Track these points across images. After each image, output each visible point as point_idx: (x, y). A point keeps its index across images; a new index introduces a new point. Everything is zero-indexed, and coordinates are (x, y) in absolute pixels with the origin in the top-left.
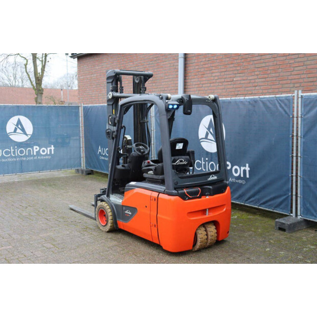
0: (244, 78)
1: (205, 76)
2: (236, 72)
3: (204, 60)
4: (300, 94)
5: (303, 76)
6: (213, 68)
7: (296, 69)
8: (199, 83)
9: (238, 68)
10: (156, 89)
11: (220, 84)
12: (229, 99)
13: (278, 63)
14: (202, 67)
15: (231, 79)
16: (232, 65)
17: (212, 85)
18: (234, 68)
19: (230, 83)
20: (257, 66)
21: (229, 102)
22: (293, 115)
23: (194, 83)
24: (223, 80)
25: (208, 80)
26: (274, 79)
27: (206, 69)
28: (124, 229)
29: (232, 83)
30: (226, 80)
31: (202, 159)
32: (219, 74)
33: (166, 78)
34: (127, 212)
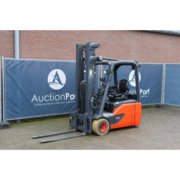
0: (61, 51)
1: (35, 45)
2: (56, 47)
3: (34, 35)
6: (41, 42)
8: (30, 49)
9: (58, 45)
11: (46, 52)
12: (68, 61)
14: (32, 39)
15: (54, 50)
16: (54, 43)
17: (40, 51)
18: (56, 45)
19: (53, 52)
20: (68, 46)
21: (69, 63)
23: (25, 48)
24: (48, 50)
25: (37, 48)
27: (34, 41)
28: (114, 128)
29: (54, 52)
30: (50, 50)
31: (51, 94)
32: (45, 46)
34: (117, 118)
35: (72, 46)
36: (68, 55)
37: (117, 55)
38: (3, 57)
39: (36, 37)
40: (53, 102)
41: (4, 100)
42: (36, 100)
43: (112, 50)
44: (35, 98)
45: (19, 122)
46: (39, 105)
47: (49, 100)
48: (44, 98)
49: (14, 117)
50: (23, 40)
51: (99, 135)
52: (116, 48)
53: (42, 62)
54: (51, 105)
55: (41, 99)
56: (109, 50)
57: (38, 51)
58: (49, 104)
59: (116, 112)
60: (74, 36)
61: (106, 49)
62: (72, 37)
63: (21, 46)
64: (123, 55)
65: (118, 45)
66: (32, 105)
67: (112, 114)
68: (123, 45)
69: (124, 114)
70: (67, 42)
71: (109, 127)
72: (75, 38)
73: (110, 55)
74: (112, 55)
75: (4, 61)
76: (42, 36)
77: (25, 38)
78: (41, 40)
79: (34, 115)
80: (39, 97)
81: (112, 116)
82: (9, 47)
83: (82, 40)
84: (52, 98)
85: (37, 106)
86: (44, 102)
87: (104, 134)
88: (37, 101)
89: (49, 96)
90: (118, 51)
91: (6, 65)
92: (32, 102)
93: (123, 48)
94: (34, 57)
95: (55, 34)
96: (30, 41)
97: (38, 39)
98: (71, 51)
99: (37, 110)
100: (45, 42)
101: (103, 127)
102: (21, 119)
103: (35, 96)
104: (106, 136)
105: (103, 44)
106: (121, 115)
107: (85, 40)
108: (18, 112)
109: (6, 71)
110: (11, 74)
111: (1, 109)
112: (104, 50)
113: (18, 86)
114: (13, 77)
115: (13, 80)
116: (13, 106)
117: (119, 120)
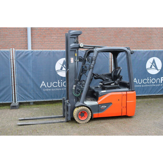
1: (46, 37)
5: (101, 43)
6: (52, 34)
7: (99, 40)
8: (42, 41)
11: (58, 43)
13: (90, 36)
14: (44, 32)
17: (51, 43)
23: (37, 41)
24: (59, 41)
25: (49, 40)
27: (46, 34)
28: (99, 117)
30: (61, 41)
31: (59, 81)
32: (57, 37)
33: (10, 35)
34: (103, 107)
37: (135, 43)
38: (14, 49)
40: (61, 88)
41: (15, 85)
42: (44, 86)
43: (129, 38)
44: (44, 84)
45: (31, 104)
46: (47, 90)
47: (57, 86)
48: (52, 84)
49: (25, 100)
50: (36, 34)
51: (79, 123)
52: (134, 35)
53: (50, 52)
54: (60, 90)
55: (49, 85)
56: (126, 38)
57: (50, 42)
58: (57, 89)
59: (101, 100)
61: (122, 37)
63: (34, 39)
64: (142, 42)
65: (136, 32)
66: (40, 90)
67: (97, 102)
68: (143, 32)
69: (111, 103)
71: (90, 116)
73: (127, 43)
74: (129, 43)
75: (15, 52)
77: (37, 32)
78: (52, 32)
79: (43, 99)
80: (47, 83)
81: (96, 104)
82: (23, 41)
84: (60, 85)
85: (46, 91)
86: (52, 87)
88: (46, 87)
89: (57, 83)
90: (136, 38)
91: (16, 55)
92: (41, 87)
93: (143, 35)
94: (45, 48)
96: (42, 34)
97: (49, 32)
98: (83, 41)
99: (45, 95)
100: (57, 34)
101: (85, 115)
102: (34, 102)
103: (43, 82)
104: (87, 124)
105: (118, 32)
106: (108, 104)
108: (29, 95)
109: (17, 61)
110: (21, 63)
111: (13, 92)
112: (119, 38)
113: (27, 74)
114: (23, 65)
115: (23, 68)
116: (24, 90)
117: (105, 109)
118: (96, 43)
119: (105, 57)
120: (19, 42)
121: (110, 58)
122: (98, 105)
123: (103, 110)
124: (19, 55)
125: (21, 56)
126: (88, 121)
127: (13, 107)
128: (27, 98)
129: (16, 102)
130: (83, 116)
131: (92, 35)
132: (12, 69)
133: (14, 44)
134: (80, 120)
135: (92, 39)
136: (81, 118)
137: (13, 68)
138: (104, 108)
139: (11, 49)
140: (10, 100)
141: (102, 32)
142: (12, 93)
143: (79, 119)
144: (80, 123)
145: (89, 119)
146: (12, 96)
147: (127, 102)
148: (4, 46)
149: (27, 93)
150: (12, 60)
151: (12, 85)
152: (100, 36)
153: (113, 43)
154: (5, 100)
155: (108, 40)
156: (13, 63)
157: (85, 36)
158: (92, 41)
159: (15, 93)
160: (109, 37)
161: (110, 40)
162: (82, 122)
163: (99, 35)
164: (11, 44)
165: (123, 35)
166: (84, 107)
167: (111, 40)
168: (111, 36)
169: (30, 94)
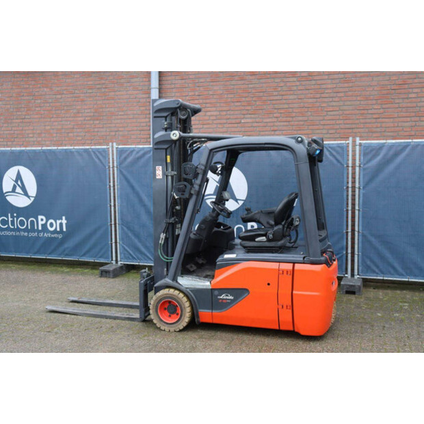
0: (257, 120)
2: (244, 112)
3: (192, 93)
4: (358, 141)
5: (338, 122)
6: (208, 105)
7: (329, 113)
9: (249, 108)
10: (102, 130)
11: (220, 126)
13: (306, 105)
15: (238, 121)
16: (239, 104)
17: (205, 126)
18: (243, 108)
19: (236, 125)
20: (276, 106)
22: (348, 164)
24: (225, 121)
25: (199, 120)
26: (302, 123)
28: (215, 322)
29: (239, 125)
30: (229, 121)
32: (218, 113)
33: (120, 113)
34: (224, 296)
35: (286, 106)
36: (275, 128)
38: (115, 144)
39: (198, 97)
41: (117, 226)
51: (159, 329)
56: (419, 104)
57: (202, 126)
60: (295, 79)
61: (406, 101)
62: (288, 84)
67: (208, 283)
69: (246, 290)
70: (272, 98)
72: (298, 83)
75: (117, 150)
76: (211, 93)
78: (208, 101)
81: (205, 287)
83: (317, 86)
87: (172, 329)
91: (120, 158)
95: (243, 82)
98: (284, 119)
100: (218, 105)
104: (180, 336)
105: (393, 87)
107: (329, 86)
108: (143, 250)
109: (120, 171)
110: (129, 177)
111: (114, 241)
112: (397, 105)
113: (141, 200)
114: (132, 181)
115: (132, 187)
116: (133, 238)
117: (229, 304)
118: (322, 123)
119: (335, 161)
120: (136, 128)
121: (350, 165)
122: (212, 289)
123: (224, 305)
124: (125, 158)
125: (130, 159)
126: (181, 328)
127: (104, 273)
128: (140, 256)
129: (119, 263)
130: (173, 313)
131: (310, 100)
132: (112, 189)
133: (126, 133)
134: (161, 320)
135: (309, 113)
136: (170, 316)
137: (114, 186)
138: (226, 299)
139: (110, 144)
140: (107, 258)
141: (341, 90)
142: (112, 241)
143: (159, 318)
144: (162, 328)
145: (185, 324)
146: (110, 249)
147: (294, 292)
148: (108, 137)
149: (139, 245)
150: (111, 169)
151: (111, 225)
152: (334, 104)
153: (374, 120)
154: (99, 255)
155: (358, 112)
156: (114, 174)
157: (291, 106)
158: (312, 118)
159: (116, 242)
160: (362, 102)
161: (366, 112)
162: (166, 328)
163: (331, 99)
164: (121, 133)
165: (411, 95)
166: (172, 290)
167: (370, 111)
168: (370, 102)
169: (146, 247)
